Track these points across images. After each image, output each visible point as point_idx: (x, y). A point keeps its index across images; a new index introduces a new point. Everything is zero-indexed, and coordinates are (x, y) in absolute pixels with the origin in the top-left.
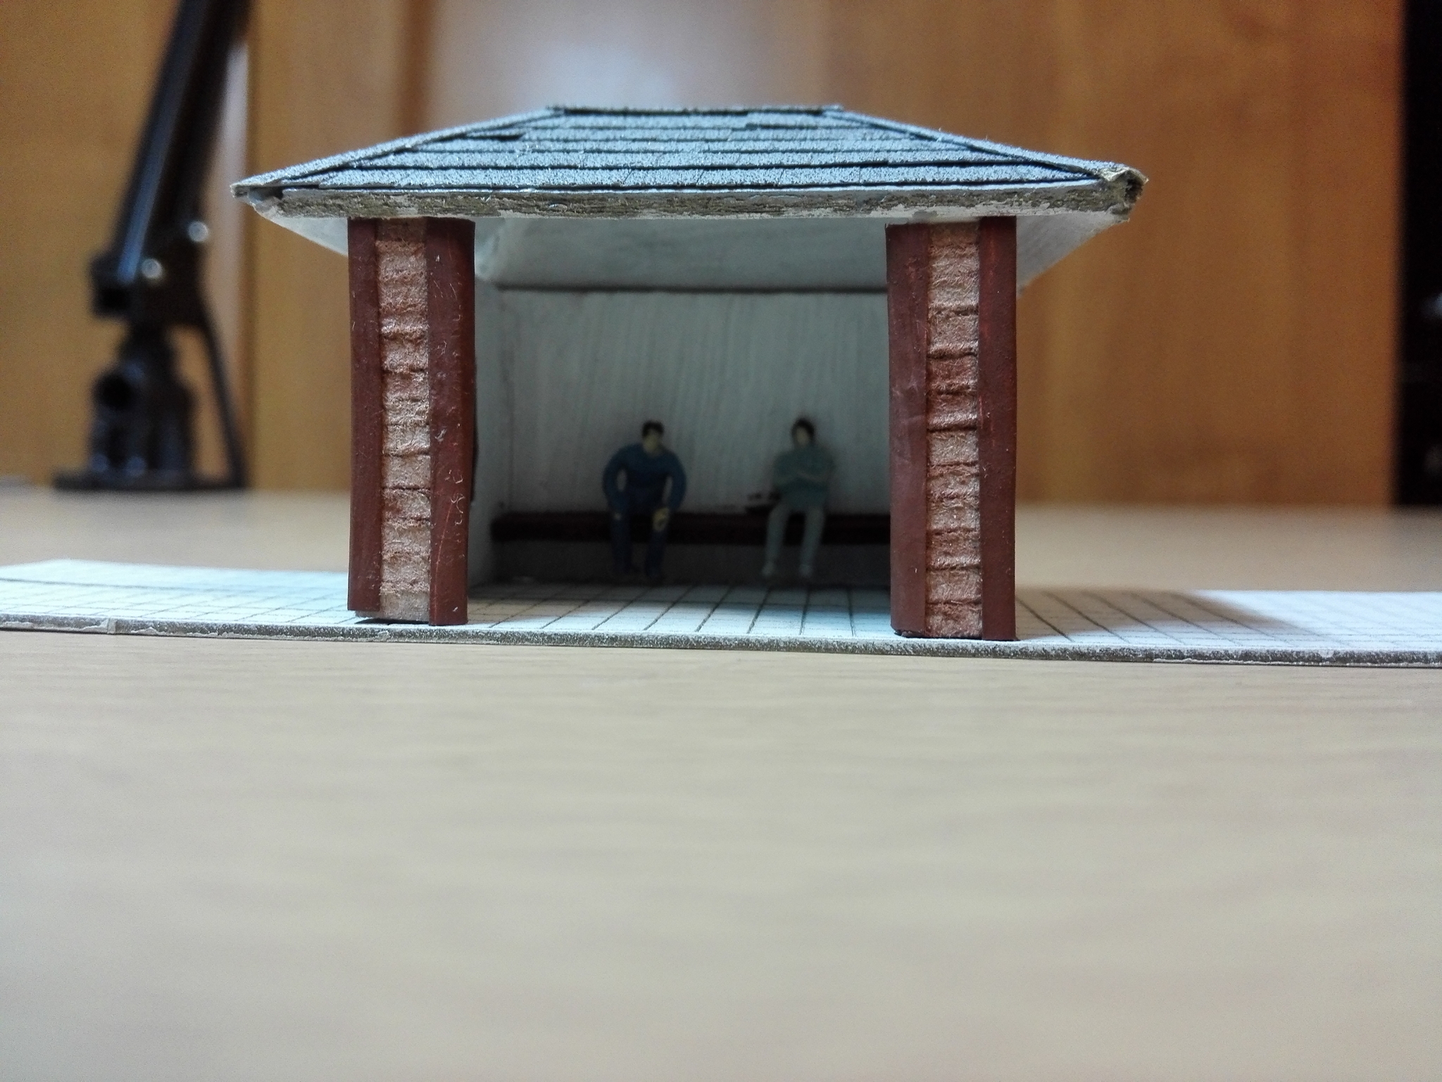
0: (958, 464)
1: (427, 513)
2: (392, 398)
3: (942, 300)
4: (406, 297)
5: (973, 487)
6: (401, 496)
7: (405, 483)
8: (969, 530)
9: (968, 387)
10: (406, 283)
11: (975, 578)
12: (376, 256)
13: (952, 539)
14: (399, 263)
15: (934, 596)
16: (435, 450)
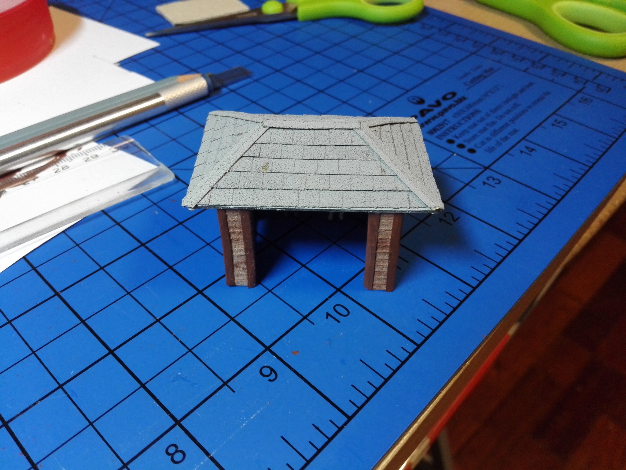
0: (383, 259)
1: (246, 267)
2: (233, 245)
3: (382, 228)
4: (235, 224)
5: (387, 264)
6: (238, 264)
7: (239, 261)
8: (384, 272)
9: (387, 246)
10: (235, 222)
11: (385, 281)
12: (226, 216)
13: (380, 273)
14: (232, 217)
15: (374, 283)
16: (246, 255)
